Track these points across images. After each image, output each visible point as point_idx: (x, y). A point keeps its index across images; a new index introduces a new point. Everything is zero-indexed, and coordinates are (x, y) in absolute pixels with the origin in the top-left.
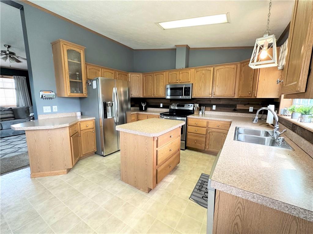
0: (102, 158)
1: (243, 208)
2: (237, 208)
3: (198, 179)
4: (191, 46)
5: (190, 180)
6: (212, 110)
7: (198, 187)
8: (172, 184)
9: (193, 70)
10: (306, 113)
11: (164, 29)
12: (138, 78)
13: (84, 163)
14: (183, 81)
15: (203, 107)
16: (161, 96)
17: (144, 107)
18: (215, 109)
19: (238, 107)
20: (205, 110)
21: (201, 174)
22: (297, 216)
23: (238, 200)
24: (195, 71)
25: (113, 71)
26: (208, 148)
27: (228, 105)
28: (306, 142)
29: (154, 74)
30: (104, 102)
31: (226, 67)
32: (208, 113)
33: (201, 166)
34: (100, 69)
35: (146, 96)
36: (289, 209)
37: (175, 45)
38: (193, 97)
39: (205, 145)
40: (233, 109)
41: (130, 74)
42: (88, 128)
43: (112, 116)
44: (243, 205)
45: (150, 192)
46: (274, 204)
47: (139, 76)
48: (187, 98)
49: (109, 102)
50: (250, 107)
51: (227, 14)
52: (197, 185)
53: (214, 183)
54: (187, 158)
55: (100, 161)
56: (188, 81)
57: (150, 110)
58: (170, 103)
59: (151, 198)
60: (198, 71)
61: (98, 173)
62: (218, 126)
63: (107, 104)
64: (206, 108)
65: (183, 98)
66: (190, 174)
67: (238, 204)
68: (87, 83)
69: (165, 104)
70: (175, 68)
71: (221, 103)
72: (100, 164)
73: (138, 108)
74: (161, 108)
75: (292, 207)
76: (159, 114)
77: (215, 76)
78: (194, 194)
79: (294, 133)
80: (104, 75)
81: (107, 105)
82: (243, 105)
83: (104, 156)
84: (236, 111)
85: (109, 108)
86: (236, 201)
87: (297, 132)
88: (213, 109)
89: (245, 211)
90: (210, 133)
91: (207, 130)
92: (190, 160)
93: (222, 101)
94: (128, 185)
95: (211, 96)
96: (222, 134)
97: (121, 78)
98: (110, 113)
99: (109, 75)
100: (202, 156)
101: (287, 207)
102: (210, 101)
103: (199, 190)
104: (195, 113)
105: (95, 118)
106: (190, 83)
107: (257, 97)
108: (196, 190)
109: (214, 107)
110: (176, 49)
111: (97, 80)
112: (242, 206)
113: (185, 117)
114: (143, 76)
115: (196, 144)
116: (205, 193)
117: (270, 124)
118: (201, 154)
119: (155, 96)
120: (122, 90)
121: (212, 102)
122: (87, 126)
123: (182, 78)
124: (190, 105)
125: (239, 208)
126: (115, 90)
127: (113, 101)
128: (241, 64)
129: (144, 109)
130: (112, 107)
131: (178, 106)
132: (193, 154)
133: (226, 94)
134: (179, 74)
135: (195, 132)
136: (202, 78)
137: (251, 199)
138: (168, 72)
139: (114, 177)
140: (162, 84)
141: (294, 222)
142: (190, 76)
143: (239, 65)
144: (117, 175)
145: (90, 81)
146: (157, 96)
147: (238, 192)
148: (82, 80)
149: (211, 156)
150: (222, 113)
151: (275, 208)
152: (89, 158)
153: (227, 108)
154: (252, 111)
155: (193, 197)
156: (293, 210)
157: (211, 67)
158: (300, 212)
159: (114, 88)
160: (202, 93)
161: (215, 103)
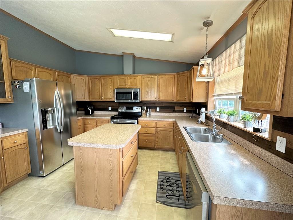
0: (41, 179)
1: (241, 216)
2: (236, 217)
3: (157, 178)
4: (137, 55)
5: (150, 181)
6: (156, 111)
7: (159, 187)
8: (136, 191)
9: (140, 77)
10: (231, 115)
11: (115, 36)
12: (83, 81)
13: (12, 195)
14: (131, 86)
15: (149, 109)
16: (110, 99)
17: (90, 111)
18: (159, 111)
19: (176, 108)
20: (151, 112)
21: (158, 172)
22: (284, 212)
23: (237, 209)
24: (142, 78)
25: (51, 71)
26: (158, 145)
27: (169, 107)
28: (238, 137)
29: (101, 78)
30: (42, 109)
31: (167, 76)
32: (153, 114)
33: (156, 164)
34: (33, 68)
35: (92, 99)
36: (279, 208)
37: (122, 52)
38: (141, 101)
39: (155, 143)
40: (173, 110)
41: (73, 76)
42: (16, 144)
43: (53, 125)
44: (241, 212)
45: (116, 208)
46: (268, 207)
47: (83, 78)
48: (136, 102)
49: (50, 109)
50: (184, 108)
51: (173, 35)
52: (158, 185)
53: (217, 198)
54: (142, 158)
55: (39, 184)
56: (136, 86)
57: (97, 113)
58: (119, 106)
59: (119, 215)
60: (145, 78)
61: (38, 203)
62: (164, 126)
63: (47, 111)
64: (152, 109)
65: (132, 102)
66: (149, 175)
67: (237, 212)
68: (12, 84)
69: (113, 107)
70: (123, 74)
71: (163, 105)
72: (39, 189)
73: (83, 112)
74: (110, 111)
75: (281, 206)
76: (110, 118)
77: (159, 83)
78: (159, 195)
79: (225, 130)
80: (38, 74)
81: (47, 113)
82: (179, 107)
83: (44, 177)
84: (175, 112)
85: (49, 116)
86: (235, 210)
87: (228, 129)
88: (158, 111)
89: (243, 217)
90: (159, 132)
91: (156, 130)
92: (145, 159)
93: (164, 104)
94: (87, 207)
95: (156, 100)
96: (168, 132)
97: (62, 79)
98: (51, 121)
99: (46, 76)
100: (153, 153)
101: (277, 206)
102: (155, 103)
103: (161, 190)
104: (143, 115)
105: (27, 130)
106: (138, 88)
107: (193, 102)
108: (159, 190)
109: (158, 109)
110: (123, 56)
111: (30, 81)
112: (240, 214)
113: (136, 119)
114: (89, 79)
115: (147, 143)
116: (167, 190)
117: (204, 122)
118: (151, 152)
119: (103, 99)
120: (63, 92)
121: (156, 105)
122: (14, 142)
123: (130, 83)
124: (138, 107)
125: (238, 216)
126: (56, 94)
127: (55, 107)
128: (177, 75)
129: (91, 113)
130: (54, 114)
131: (127, 109)
132: (145, 153)
133: (168, 98)
134: (128, 79)
135: (146, 133)
136: (148, 84)
137: (250, 206)
138: (116, 77)
139: (66, 203)
140: (110, 87)
141: (280, 216)
142: (137, 81)
143: (176, 76)
144: (68, 199)
145: (18, 82)
146: (106, 99)
147: (239, 202)
148: (4, 81)
149: (160, 152)
150: (164, 113)
151: (269, 210)
152: (18, 185)
153: (168, 110)
154: (186, 111)
155: (159, 199)
156: (282, 208)
157: (156, 75)
158: (286, 208)
159: (56, 92)
160: (149, 97)
161: (159, 106)
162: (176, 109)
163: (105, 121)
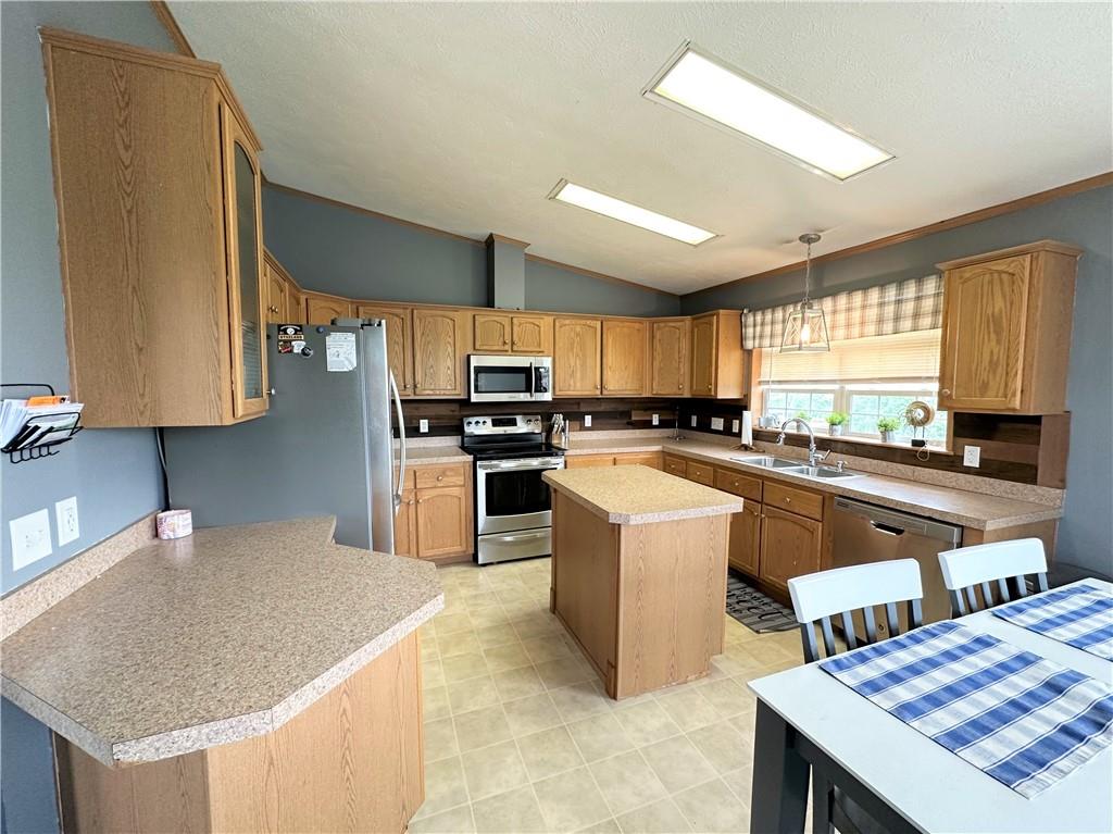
6: (583, 428)
9: (549, 320)
14: (523, 349)
18: (590, 425)
19: (635, 417)
24: (557, 324)
27: (616, 413)
31: (626, 324)
32: (577, 436)
37: (492, 234)
38: (553, 397)
47: (338, 310)
50: (654, 416)
56: (538, 350)
58: (465, 416)
60: (564, 325)
69: (437, 419)
70: (492, 306)
71: (603, 409)
74: (424, 435)
76: (469, 458)
82: (642, 412)
84: (630, 427)
88: (586, 425)
95: (598, 392)
102: (579, 404)
107: (719, 397)
109: (588, 420)
119: (418, 392)
121: (583, 409)
123: (520, 339)
124: (534, 418)
128: (651, 323)
131: (495, 423)
133: (628, 387)
134: (510, 323)
136: (576, 343)
138: (470, 314)
142: (542, 336)
143: (648, 325)
145: (300, 330)
146: (429, 392)
153: (615, 421)
154: (658, 423)
157: (597, 319)
160: (578, 385)
161: (589, 410)
162: (633, 418)
163: (452, 469)
